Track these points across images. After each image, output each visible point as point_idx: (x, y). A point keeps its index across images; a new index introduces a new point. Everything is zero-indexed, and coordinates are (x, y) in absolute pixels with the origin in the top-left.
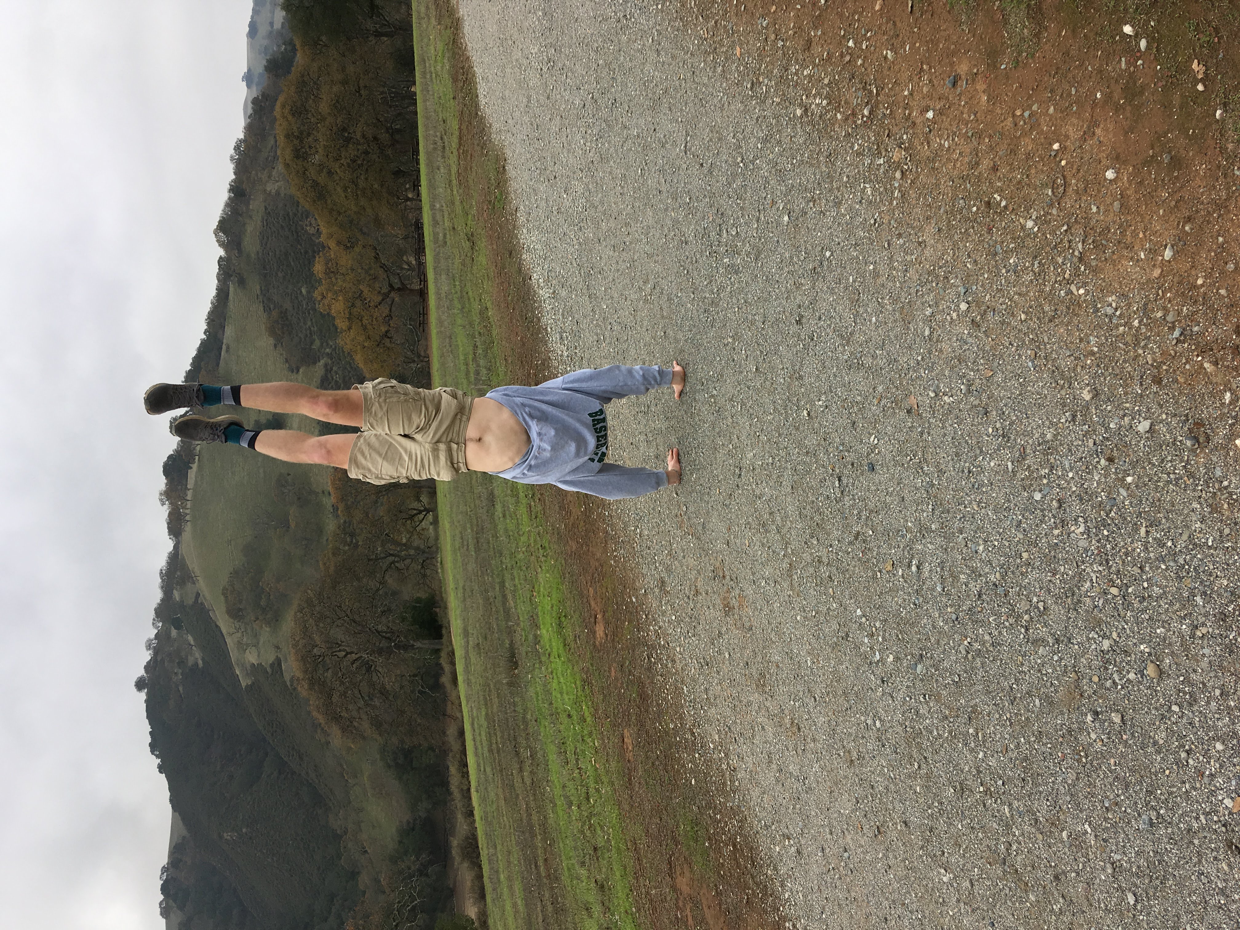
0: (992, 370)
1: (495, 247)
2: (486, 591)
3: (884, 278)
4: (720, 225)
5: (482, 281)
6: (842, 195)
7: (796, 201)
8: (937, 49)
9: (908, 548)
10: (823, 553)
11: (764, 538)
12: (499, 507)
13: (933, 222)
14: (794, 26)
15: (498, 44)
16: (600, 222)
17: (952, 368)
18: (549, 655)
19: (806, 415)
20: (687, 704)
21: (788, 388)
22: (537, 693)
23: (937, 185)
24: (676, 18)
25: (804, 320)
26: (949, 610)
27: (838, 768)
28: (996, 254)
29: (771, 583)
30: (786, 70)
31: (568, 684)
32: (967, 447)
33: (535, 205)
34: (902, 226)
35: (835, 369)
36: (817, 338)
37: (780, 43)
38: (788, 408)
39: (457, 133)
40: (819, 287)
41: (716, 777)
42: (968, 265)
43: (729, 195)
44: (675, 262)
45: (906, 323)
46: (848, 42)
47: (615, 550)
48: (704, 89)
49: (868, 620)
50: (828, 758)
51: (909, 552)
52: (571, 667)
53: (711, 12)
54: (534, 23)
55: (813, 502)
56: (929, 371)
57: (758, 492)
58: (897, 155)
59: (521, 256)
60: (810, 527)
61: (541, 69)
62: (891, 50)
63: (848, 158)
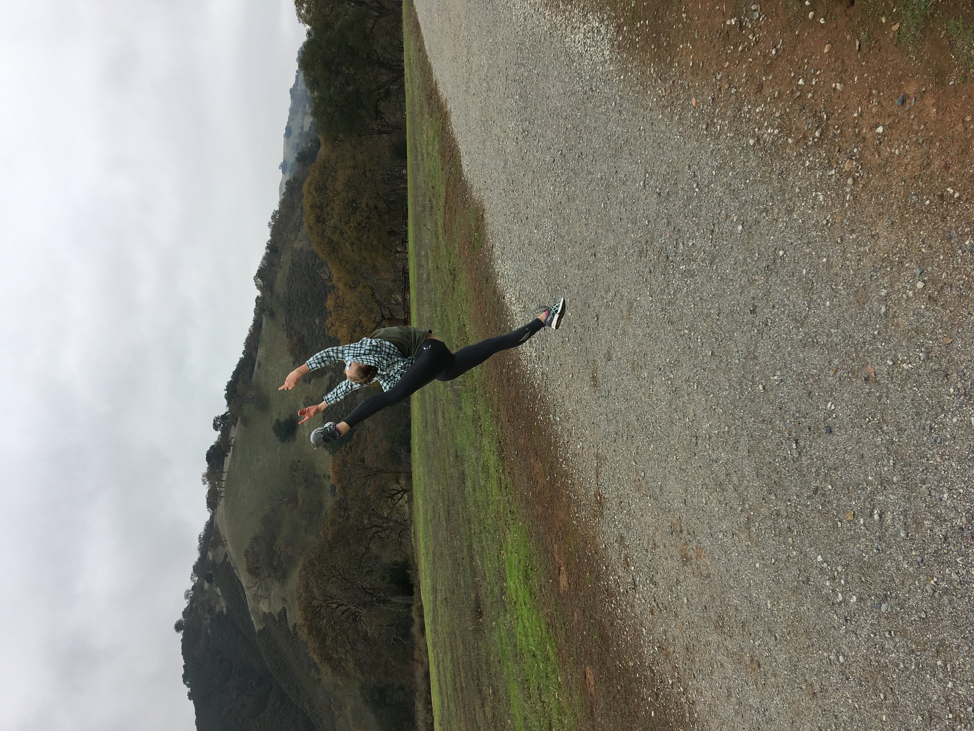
0: (951, 338)
1: (474, 276)
2: (455, 553)
3: (838, 268)
4: (677, 240)
5: (461, 305)
6: (794, 203)
7: (749, 214)
8: (885, 76)
9: (869, 499)
10: (781, 507)
11: (721, 496)
12: (469, 483)
13: (886, 218)
14: (746, 76)
15: (480, 125)
16: (567, 248)
17: (910, 339)
18: (515, 603)
19: (761, 388)
20: (646, 645)
21: (744, 367)
22: (501, 638)
23: (889, 186)
24: (637, 84)
25: (758, 310)
26: (914, 553)
27: (799, 700)
28: (951, 238)
29: (728, 535)
30: (740, 110)
31: (533, 628)
32: (927, 406)
33: (509, 241)
34: (855, 224)
35: (789, 348)
36: (771, 323)
37: (733, 91)
38: (744, 384)
39: (444, 194)
40: (772, 281)
41: (675, 710)
42: (923, 250)
43: (685, 215)
44: (635, 273)
45: (861, 304)
46: (798, 81)
47: (577, 512)
48: (662, 135)
49: (829, 565)
50: (789, 691)
51: (870, 503)
52: (536, 613)
53: (669, 75)
54: (511, 105)
55: (770, 463)
56: (885, 344)
57: (714, 457)
58: (847, 166)
59: (496, 281)
60: (767, 485)
61: (517, 138)
62: (840, 83)
63: (800, 173)
